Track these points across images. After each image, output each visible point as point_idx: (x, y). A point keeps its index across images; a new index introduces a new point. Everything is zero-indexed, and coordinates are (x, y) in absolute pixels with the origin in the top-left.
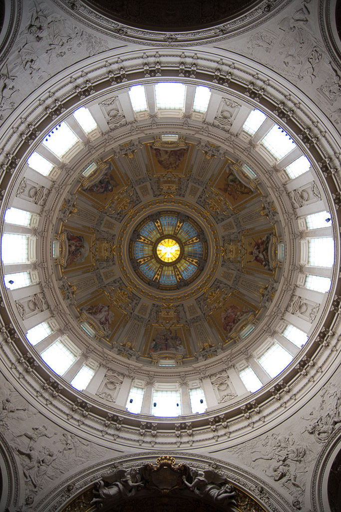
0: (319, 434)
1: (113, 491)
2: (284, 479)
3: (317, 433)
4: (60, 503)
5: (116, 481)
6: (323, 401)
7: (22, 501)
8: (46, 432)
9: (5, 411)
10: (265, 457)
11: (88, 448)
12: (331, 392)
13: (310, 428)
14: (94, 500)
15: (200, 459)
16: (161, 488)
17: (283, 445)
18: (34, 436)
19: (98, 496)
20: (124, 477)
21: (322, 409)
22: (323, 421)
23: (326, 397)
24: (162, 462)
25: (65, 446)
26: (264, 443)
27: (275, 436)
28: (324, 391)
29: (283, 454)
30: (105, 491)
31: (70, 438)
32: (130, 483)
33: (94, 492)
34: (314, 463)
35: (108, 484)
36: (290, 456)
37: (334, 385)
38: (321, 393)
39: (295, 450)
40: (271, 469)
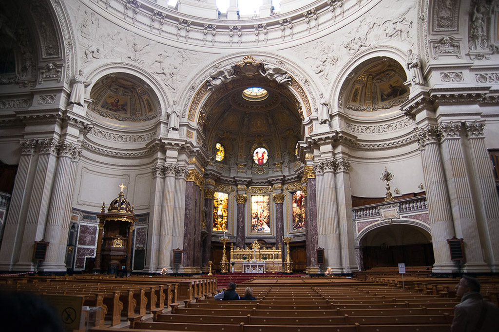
0: (349, 50)
1: (218, 82)
2: (321, 74)
3: (349, 49)
4: (190, 96)
5: (219, 76)
6: (360, 26)
7: (172, 103)
8: (168, 54)
9: (137, 52)
10: (313, 57)
11: (197, 56)
12: (368, 21)
13: (346, 43)
14: (209, 88)
15: (271, 55)
16: (247, 74)
17: (326, 51)
18: (161, 60)
19: (210, 85)
20: (224, 73)
21: (358, 32)
22: (355, 41)
23: (363, 23)
24: (246, 61)
25: (182, 59)
26: (314, 47)
27: (322, 43)
28: (363, 18)
29: (324, 57)
30: (214, 83)
31: (183, 52)
32: (228, 77)
33: (207, 84)
34: (341, 68)
35: (214, 78)
36: (328, 60)
37: (371, 16)
38: (361, 19)
39: (332, 57)
40: (315, 65)
